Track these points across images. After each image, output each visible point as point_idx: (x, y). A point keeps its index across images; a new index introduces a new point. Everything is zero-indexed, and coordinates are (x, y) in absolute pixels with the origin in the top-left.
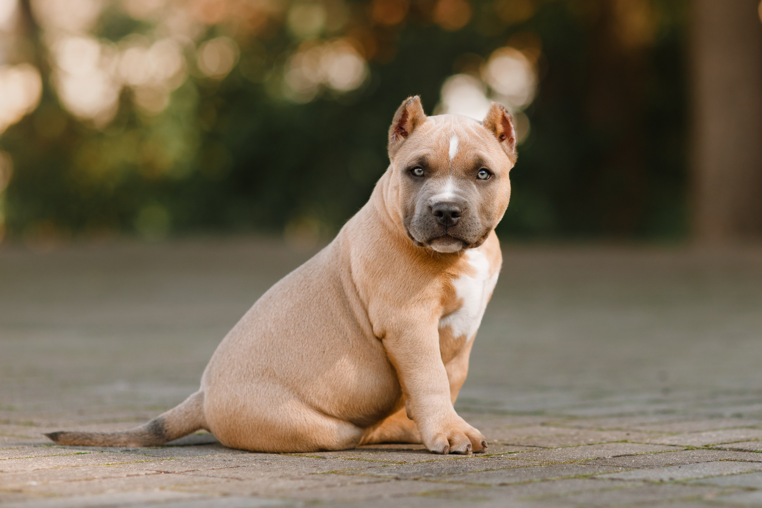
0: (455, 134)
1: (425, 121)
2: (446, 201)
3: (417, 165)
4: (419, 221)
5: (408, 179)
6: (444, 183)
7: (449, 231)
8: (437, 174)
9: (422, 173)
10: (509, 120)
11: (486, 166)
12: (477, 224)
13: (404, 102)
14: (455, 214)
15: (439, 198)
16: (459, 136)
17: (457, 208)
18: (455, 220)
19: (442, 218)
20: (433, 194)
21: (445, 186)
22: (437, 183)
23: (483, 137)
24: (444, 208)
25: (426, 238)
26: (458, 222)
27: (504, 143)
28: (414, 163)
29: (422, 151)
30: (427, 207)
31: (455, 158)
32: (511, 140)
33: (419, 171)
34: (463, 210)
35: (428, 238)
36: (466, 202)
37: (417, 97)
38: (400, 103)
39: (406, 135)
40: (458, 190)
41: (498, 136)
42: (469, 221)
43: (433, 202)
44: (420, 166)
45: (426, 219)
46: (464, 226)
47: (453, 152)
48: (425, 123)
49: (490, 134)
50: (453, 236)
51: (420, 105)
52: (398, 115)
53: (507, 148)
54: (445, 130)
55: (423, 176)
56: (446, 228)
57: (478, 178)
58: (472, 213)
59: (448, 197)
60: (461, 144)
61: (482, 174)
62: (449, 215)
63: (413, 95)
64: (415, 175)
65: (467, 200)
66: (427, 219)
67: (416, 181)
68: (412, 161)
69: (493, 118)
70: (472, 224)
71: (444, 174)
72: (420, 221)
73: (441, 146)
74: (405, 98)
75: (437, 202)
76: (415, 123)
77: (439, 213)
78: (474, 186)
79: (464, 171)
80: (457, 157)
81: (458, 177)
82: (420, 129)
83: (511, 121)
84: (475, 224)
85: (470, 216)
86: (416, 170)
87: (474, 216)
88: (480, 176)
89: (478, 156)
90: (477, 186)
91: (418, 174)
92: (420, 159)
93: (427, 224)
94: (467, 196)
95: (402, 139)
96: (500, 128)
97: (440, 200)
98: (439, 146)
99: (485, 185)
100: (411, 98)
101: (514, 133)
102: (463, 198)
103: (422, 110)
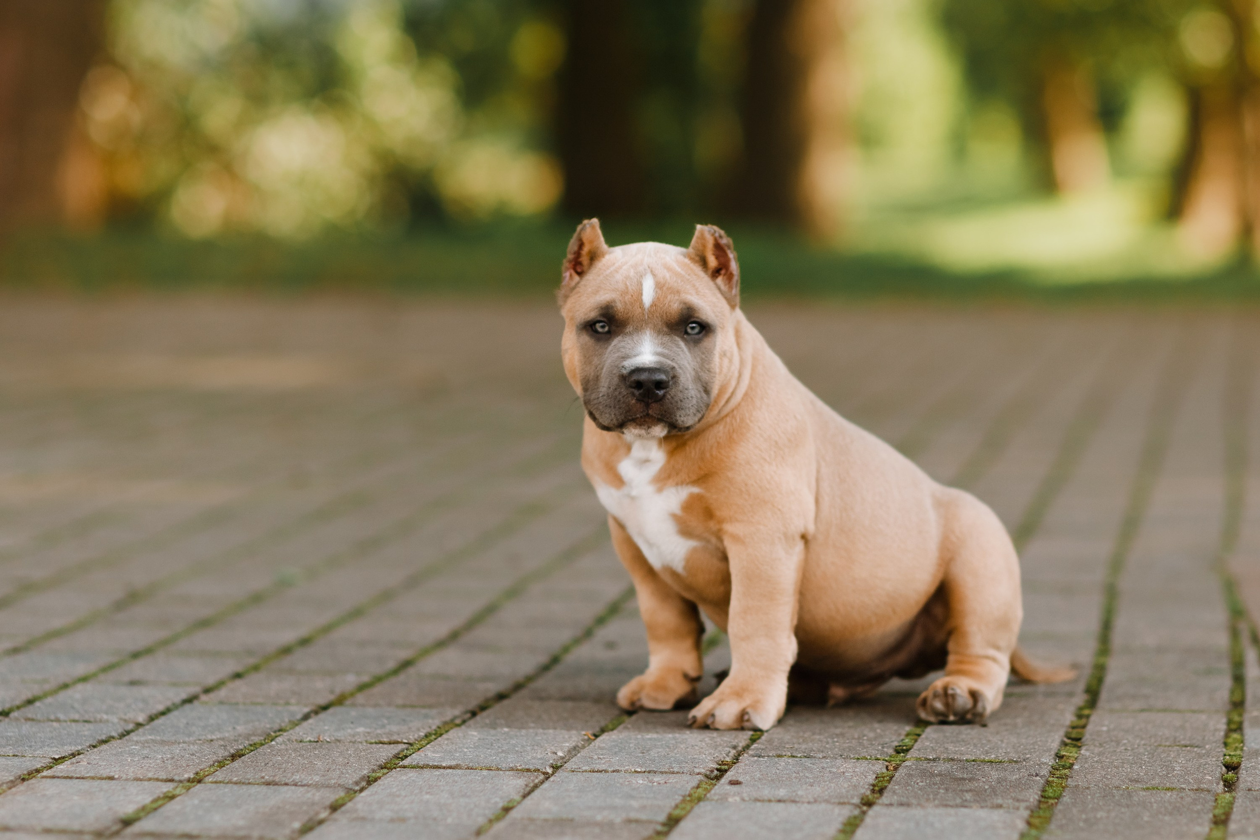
0: (649, 271)
1: (606, 253)
2: (646, 366)
3: (599, 319)
4: (606, 396)
5: (586, 338)
6: (640, 341)
7: (651, 409)
8: (629, 329)
9: (606, 329)
10: (726, 248)
11: (697, 318)
12: (690, 399)
13: (579, 228)
14: (660, 385)
15: (636, 362)
16: (654, 275)
17: (663, 377)
18: (661, 393)
19: (641, 391)
20: (625, 357)
21: (642, 346)
22: (630, 342)
23: (689, 275)
24: (643, 377)
25: (617, 420)
26: (664, 396)
27: (720, 280)
28: (593, 315)
29: (604, 297)
30: (619, 376)
31: (651, 306)
32: (730, 277)
33: (603, 327)
34: (670, 378)
35: (620, 420)
36: (673, 368)
37: (595, 221)
38: (574, 230)
39: (580, 274)
40: (660, 350)
41: (710, 272)
42: (680, 395)
43: (627, 369)
44: (602, 319)
45: (617, 393)
46: (673, 402)
47: (648, 296)
48: (607, 257)
49: (697, 269)
50: (656, 417)
51: (599, 232)
52: (572, 245)
53: (724, 288)
54: (635, 266)
55: (609, 332)
56: (647, 405)
57: (686, 333)
58: (683, 384)
59: (649, 361)
60: (659, 286)
61: (693, 328)
62: (652, 387)
63: (590, 217)
64: (596, 332)
65: (674, 365)
66: (619, 393)
67: (598, 340)
68: (590, 311)
69: (701, 248)
70: (684, 399)
71: (638, 329)
72: (608, 396)
73: (630, 288)
74: (580, 222)
75: (633, 368)
76: (594, 257)
77: (639, 385)
78: (682, 344)
79: (667, 323)
80: (654, 305)
81: (658, 331)
82: (599, 267)
83: (729, 249)
84: (688, 398)
85: (681, 388)
86: (598, 326)
87: (686, 387)
88: (689, 330)
89: (685, 303)
90: (686, 345)
91: (600, 330)
92: (602, 308)
93: (619, 401)
94: (674, 359)
95: (576, 278)
96: (712, 262)
97: (638, 366)
98: (627, 288)
99: (697, 342)
100: (586, 222)
101: (734, 266)
102: (669, 362)
103: (602, 239)
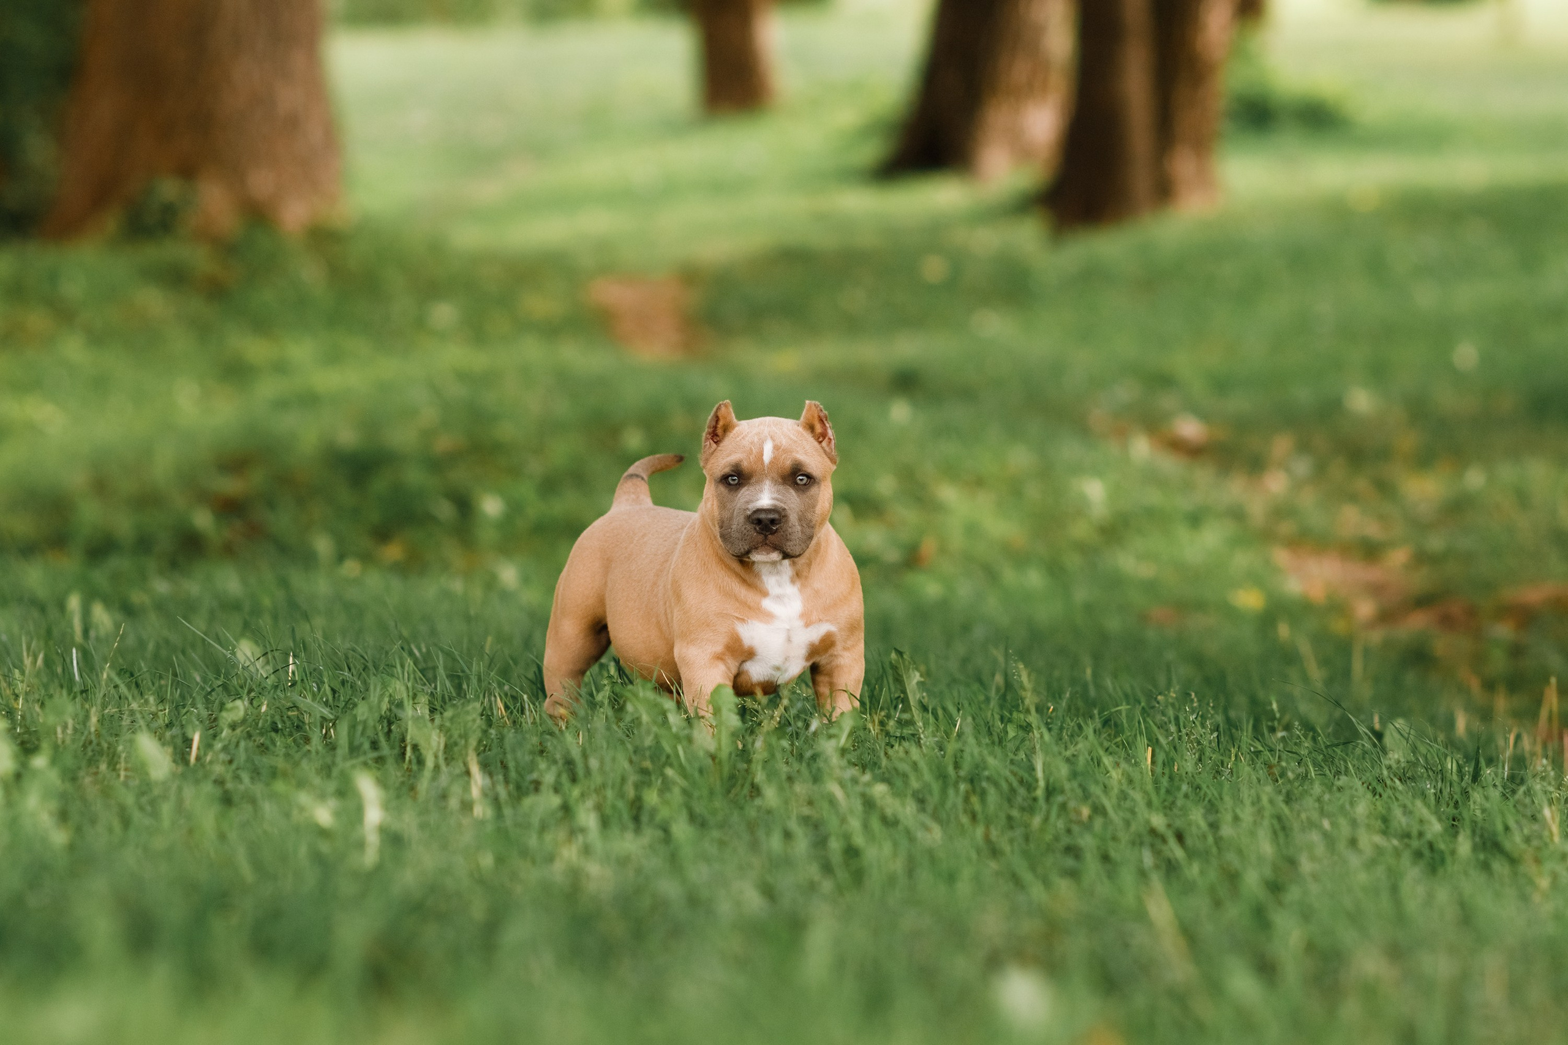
0: (769, 438)
1: (737, 425)
2: (765, 508)
3: (731, 474)
4: (736, 531)
5: (721, 489)
6: (761, 489)
7: (769, 540)
8: (753, 480)
9: (736, 481)
11: (805, 471)
12: (796, 532)
13: (716, 406)
14: (775, 522)
15: (758, 505)
16: (773, 440)
17: (775, 516)
18: (775, 528)
19: (761, 526)
20: (750, 502)
21: (762, 493)
22: (753, 490)
23: (801, 440)
24: (762, 516)
25: (744, 549)
26: (778, 530)
27: (823, 443)
28: (727, 470)
29: (734, 458)
30: (746, 516)
32: (829, 441)
34: (782, 517)
35: (746, 549)
36: (784, 509)
37: (728, 401)
38: (712, 408)
39: (718, 442)
40: (776, 495)
41: (816, 436)
42: (790, 530)
43: (751, 510)
44: (733, 474)
45: (744, 529)
46: (784, 534)
47: (767, 457)
48: (738, 428)
49: (808, 436)
50: (772, 545)
51: (733, 410)
52: (711, 420)
53: (825, 449)
54: (758, 434)
55: (738, 484)
56: (766, 538)
57: (796, 483)
58: (791, 521)
59: (767, 504)
60: (776, 448)
61: (801, 480)
62: (769, 523)
63: (725, 399)
64: (729, 484)
65: (785, 507)
67: (730, 490)
68: (725, 468)
69: (809, 418)
70: (793, 532)
71: (760, 481)
72: (738, 531)
73: (754, 451)
75: (755, 510)
76: (728, 429)
77: (759, 522)
78: (792, 491)
79: (781, 476)
80: (771, 462)
81: (775, 482)
82: (731, 435)
83: (826, 420)
85: (789, 524)
86: (730, 479)
87: (793, 523)
88: (798, 481)
89: (795, 460)
90: (795, 492)
91: (732, 482)
92: (733, 466)
93: (746, 535)
94: (785, 503)
95: (714, 446)
96: (817, 429)
97: (759, 508)
98: (752, 451)
99: (804, 490)
101: (831, 434)
102: (782, 505)
103: (734, 415)
